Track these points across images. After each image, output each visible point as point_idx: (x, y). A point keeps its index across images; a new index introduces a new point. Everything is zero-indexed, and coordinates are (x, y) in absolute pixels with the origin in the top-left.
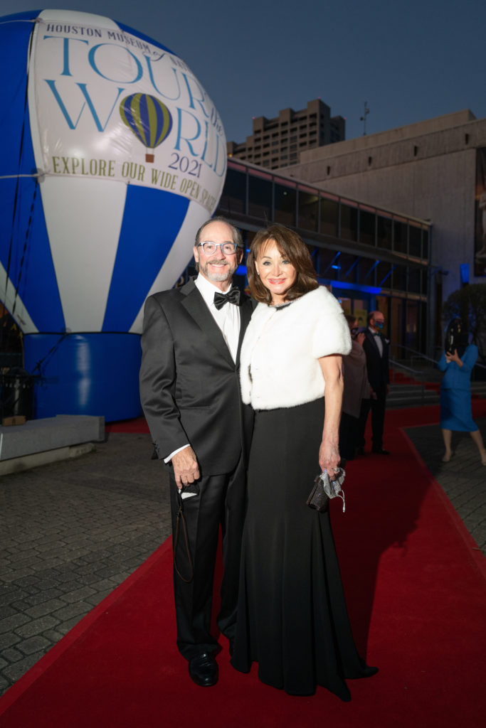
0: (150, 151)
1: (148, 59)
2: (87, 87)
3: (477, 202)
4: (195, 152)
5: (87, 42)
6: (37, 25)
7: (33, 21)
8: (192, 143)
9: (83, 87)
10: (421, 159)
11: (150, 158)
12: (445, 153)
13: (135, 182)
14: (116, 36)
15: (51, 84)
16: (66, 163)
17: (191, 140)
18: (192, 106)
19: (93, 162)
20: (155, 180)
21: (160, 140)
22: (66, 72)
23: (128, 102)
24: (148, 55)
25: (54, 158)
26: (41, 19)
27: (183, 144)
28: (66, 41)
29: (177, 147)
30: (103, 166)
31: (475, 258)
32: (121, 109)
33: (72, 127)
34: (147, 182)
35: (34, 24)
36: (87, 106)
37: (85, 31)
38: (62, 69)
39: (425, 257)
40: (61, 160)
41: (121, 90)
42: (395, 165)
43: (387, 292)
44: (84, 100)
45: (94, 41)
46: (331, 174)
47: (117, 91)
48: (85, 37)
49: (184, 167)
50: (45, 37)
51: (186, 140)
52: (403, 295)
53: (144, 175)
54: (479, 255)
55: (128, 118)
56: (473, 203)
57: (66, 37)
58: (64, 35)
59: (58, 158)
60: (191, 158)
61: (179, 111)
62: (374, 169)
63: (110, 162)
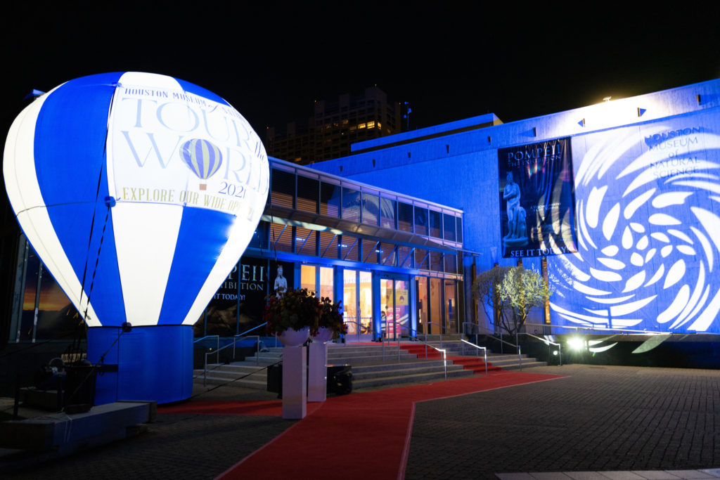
0: (203, 181)
1: (204, 112)
2: (154, 135)
3: (501, 194)
4: (240, 179)
5: (156, 102)
6: (117, 89)
7: (114, 85)
8: (239, 173)
9: (151, 136)
10: (453, 156)
11: (203, 187)
12: (473, 152)
13: (190, 205)
14: (180, 96)
15: (126, 134)
16: (134, 192)
17: (238, 171)
18: (239, 144)
19: (157, 192)
20: (207, 203)
21: (212, 172)
22: (138, 125)
23: (187, 145)
24: (204, 108)
25: (124, 189)
26: (121, 84)
27: (231, 175)
28: (140, 101)
29: (226, 177)
30: (164, 194)
31: (502, 242)
32: (180, 151)
33: (140, 165)
34: (200, 204)
35: (115, 87)
36: (153, 149)
37: (155, 93)
38: (135, 123)
39: (460, 240)
40: (130, 190)
41: (181, 137)
42: (431, 160)
43: (426, 273)
44: (151, 145)
45: (162, 100)
46: (376, 166)
47: (178, 138)
48: (155, 97)
49: (231, 193)
50: (123, 99)
51: (234, 172)
52: (440, 275)
53: (198, 200)
54: (505, 239)
55: (187, 158)
56: (498, 194)
57: (140, 98)
58: (139, 96)
59: (128, 188)
60: (238, 184)
61: (228, 149)
62: (413, 163)
63: (170, 191)
